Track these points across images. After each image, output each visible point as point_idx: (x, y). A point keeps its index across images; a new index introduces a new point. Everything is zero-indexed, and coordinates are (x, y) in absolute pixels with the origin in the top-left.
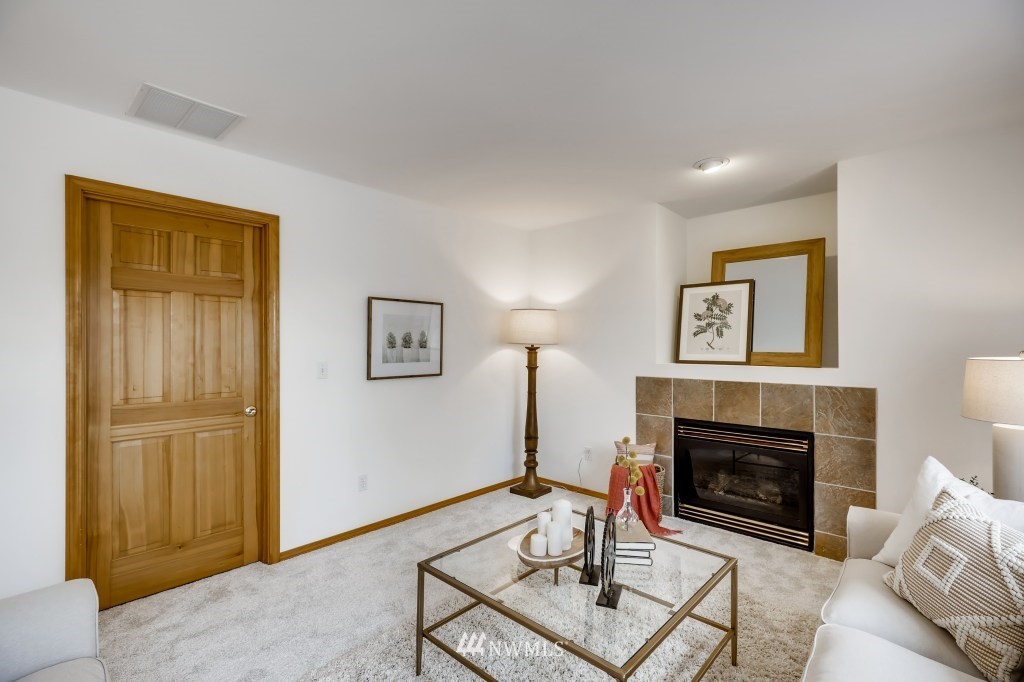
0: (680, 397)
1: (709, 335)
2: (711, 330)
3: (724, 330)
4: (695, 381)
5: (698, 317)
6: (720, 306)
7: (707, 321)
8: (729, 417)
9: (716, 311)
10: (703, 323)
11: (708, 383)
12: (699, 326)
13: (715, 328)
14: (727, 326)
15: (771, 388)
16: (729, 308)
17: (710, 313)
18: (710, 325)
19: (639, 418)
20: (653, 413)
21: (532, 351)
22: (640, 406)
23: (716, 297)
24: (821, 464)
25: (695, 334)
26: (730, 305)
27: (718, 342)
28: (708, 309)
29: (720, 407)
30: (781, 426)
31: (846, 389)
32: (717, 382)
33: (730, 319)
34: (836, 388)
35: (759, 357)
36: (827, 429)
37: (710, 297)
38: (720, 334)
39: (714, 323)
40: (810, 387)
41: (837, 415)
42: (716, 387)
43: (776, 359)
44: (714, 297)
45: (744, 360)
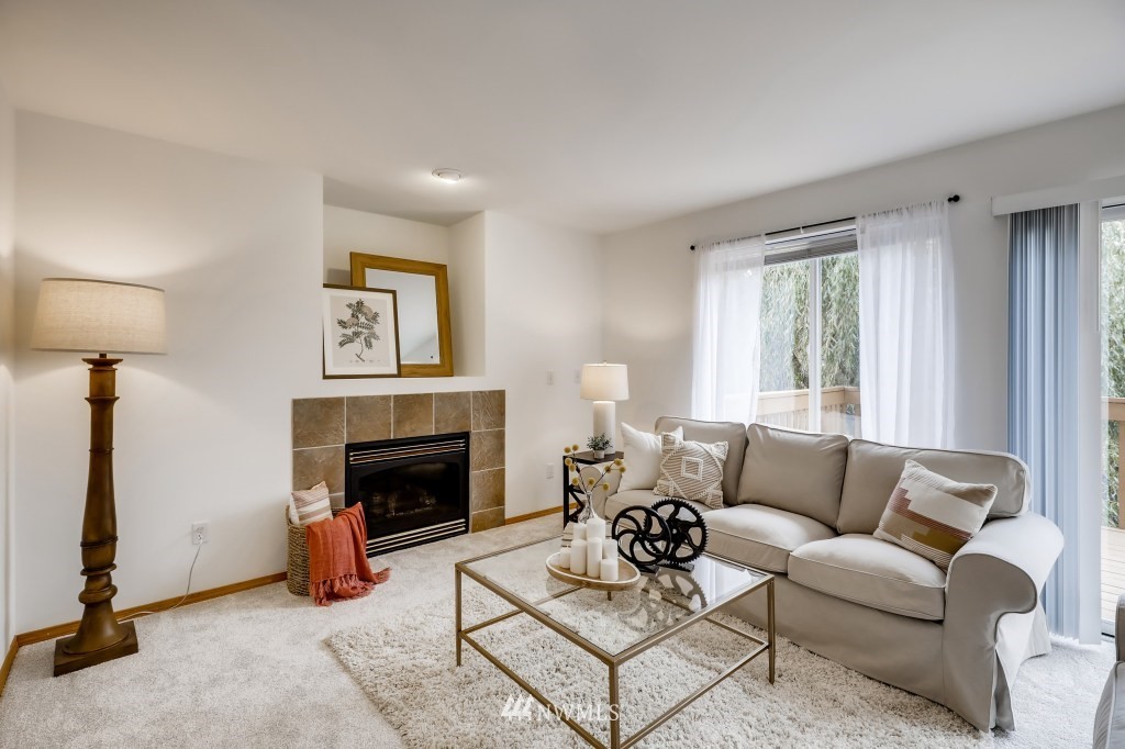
0: (355, 418)
1: (357, 346)
2: (358, 340)
3: (373, 340)
4: (372, 397)
5: (342, 324)
6: (365, 314)
7: (353, 329)
8: (409, 431)
9: (362, 319)
10: (349, 332)
11: (386, 398)
12: (344, 335)
13: (362, 337)
14: (377, 338)
15: (442, 397)
16: (375, 317)
17: (355, 321)
18: (357, 334)
19: (297, 456)
20: (319, 444)
21: (102, 366)
22: (298, 440)
23: (360, 304)
24: (475, 456)
25: (342, 344)
26: (376, 315)
27: (367, 353)
28: (353, 316)
29: (399, 422)
30: (450, 430)
31: (490, 392)
32: (396, 396)
33: (377, 329)
34: (484, 392)
35: (407, 369)
36: (479, 426)
37: (354, 303)
38: (369, 345)
39: (361, 332)
40: (468, 393)
41: (485, 414)
42: (395, 402)
43: (426, 370)
44: (358, 303)
45: (395, 372)
